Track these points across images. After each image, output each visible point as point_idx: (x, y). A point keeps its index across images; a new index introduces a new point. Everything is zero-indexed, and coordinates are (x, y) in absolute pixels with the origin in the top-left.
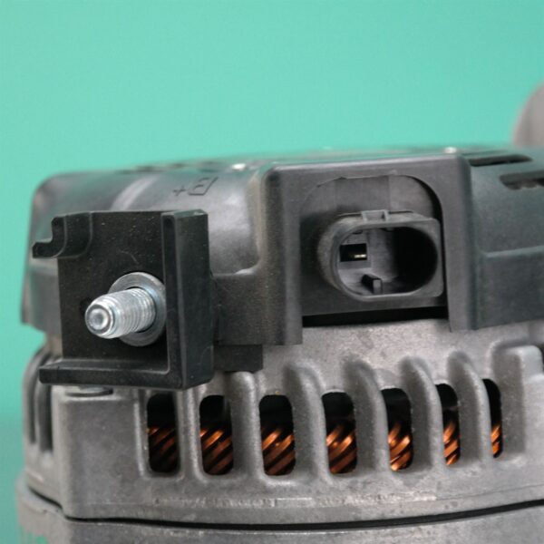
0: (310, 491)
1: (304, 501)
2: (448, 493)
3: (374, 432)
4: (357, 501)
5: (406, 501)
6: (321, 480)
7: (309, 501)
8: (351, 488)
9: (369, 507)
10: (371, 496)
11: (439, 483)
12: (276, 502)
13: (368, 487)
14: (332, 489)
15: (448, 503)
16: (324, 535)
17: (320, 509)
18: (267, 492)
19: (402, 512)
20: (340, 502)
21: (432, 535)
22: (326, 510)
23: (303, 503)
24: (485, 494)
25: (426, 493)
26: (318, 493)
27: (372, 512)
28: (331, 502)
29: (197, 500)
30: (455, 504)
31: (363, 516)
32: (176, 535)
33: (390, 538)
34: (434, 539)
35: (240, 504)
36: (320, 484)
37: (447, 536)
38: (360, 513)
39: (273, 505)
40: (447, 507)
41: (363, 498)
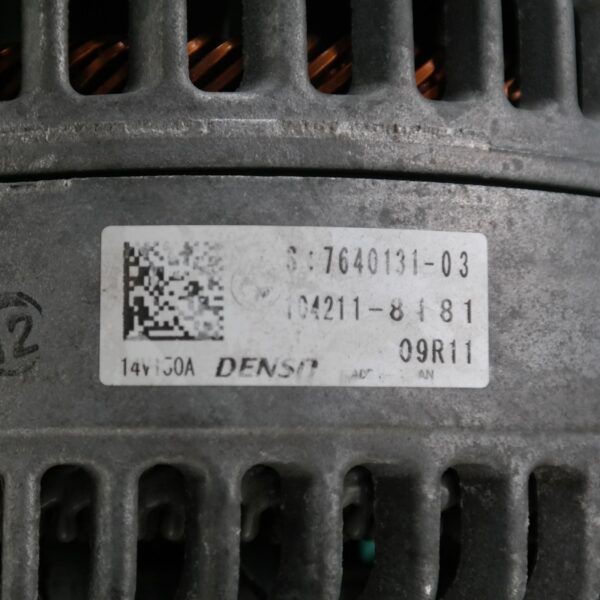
0: (274, 107)
1: (264, 124)
2: (509, 143)
3: (390, 16)
4: (357, 132)
5: (441, 142)
6: (295, 88)
7: (272, 125)
8: (347, 108)
9: (378, 144)
10: (382, 126)
11: (495, 122)
12: (210, 124)
13: (378, 109)
14: (313, 106)
15: (508, 159)
16: (299, 182)
17: (291, 141)
18: (195, 108)
19: (433, 161)
20: (327, 130)
21: (483, 203)
22: (301, 143)
23: (259, 129)
24: (566, 159)
25: (473, 133)
26: (289, 111)
27: (381, 155)
28: (312, 129)
29: (61, 128)
30: (518, 165)
31: (367, 161)
32: (14, 192)
33: (414, 198)
34: (487, 211)
35: (143, 130)
36: (292, 95)
37: (509, 209)
38: (362, 154)
39: (205, 131)
40: (505, 166)
41: (366, 127)
